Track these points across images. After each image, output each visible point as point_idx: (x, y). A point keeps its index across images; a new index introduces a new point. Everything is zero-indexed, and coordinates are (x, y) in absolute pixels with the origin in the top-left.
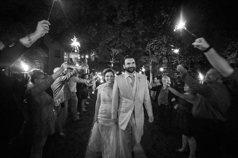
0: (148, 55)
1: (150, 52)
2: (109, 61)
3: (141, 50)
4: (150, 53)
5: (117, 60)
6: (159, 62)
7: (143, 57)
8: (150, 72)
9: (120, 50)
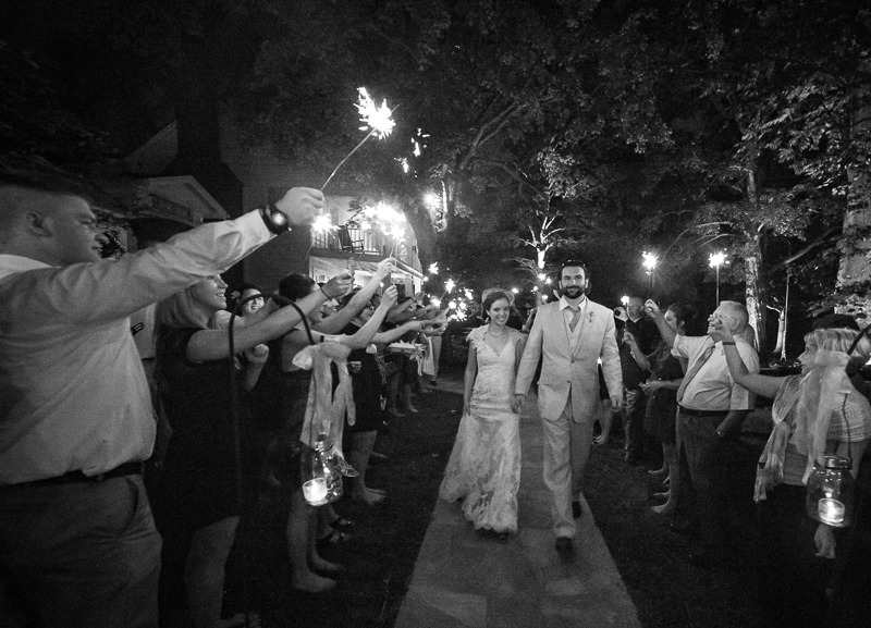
0: (739, 198)
1: (751, 179)
2: (527, 243)
3: (699, 173)
4: (751, 187)
5: (563, 235)
6: (807, 232)
7: (711, 208)
8: (750, 291)
9: (583, 183)
